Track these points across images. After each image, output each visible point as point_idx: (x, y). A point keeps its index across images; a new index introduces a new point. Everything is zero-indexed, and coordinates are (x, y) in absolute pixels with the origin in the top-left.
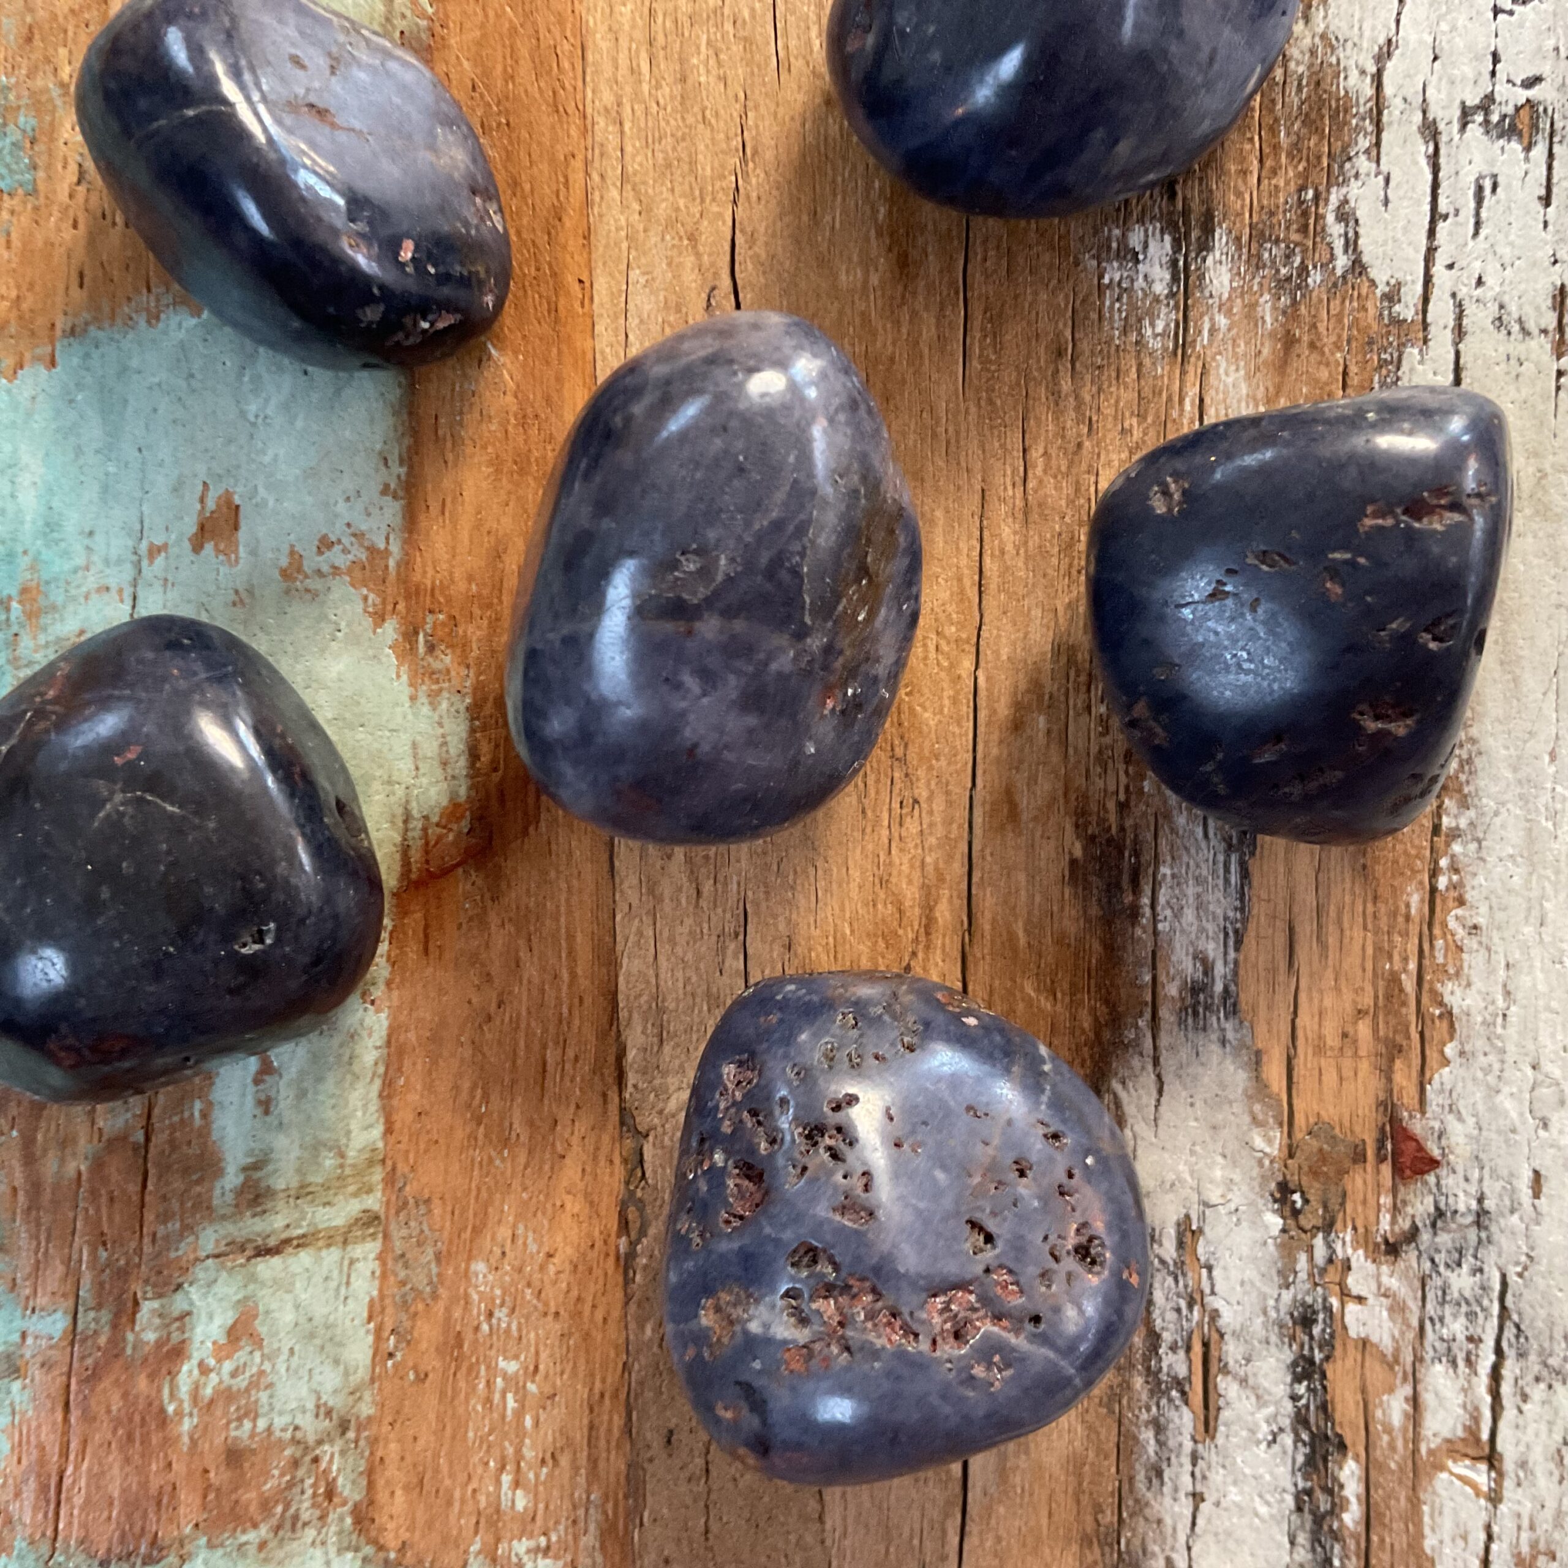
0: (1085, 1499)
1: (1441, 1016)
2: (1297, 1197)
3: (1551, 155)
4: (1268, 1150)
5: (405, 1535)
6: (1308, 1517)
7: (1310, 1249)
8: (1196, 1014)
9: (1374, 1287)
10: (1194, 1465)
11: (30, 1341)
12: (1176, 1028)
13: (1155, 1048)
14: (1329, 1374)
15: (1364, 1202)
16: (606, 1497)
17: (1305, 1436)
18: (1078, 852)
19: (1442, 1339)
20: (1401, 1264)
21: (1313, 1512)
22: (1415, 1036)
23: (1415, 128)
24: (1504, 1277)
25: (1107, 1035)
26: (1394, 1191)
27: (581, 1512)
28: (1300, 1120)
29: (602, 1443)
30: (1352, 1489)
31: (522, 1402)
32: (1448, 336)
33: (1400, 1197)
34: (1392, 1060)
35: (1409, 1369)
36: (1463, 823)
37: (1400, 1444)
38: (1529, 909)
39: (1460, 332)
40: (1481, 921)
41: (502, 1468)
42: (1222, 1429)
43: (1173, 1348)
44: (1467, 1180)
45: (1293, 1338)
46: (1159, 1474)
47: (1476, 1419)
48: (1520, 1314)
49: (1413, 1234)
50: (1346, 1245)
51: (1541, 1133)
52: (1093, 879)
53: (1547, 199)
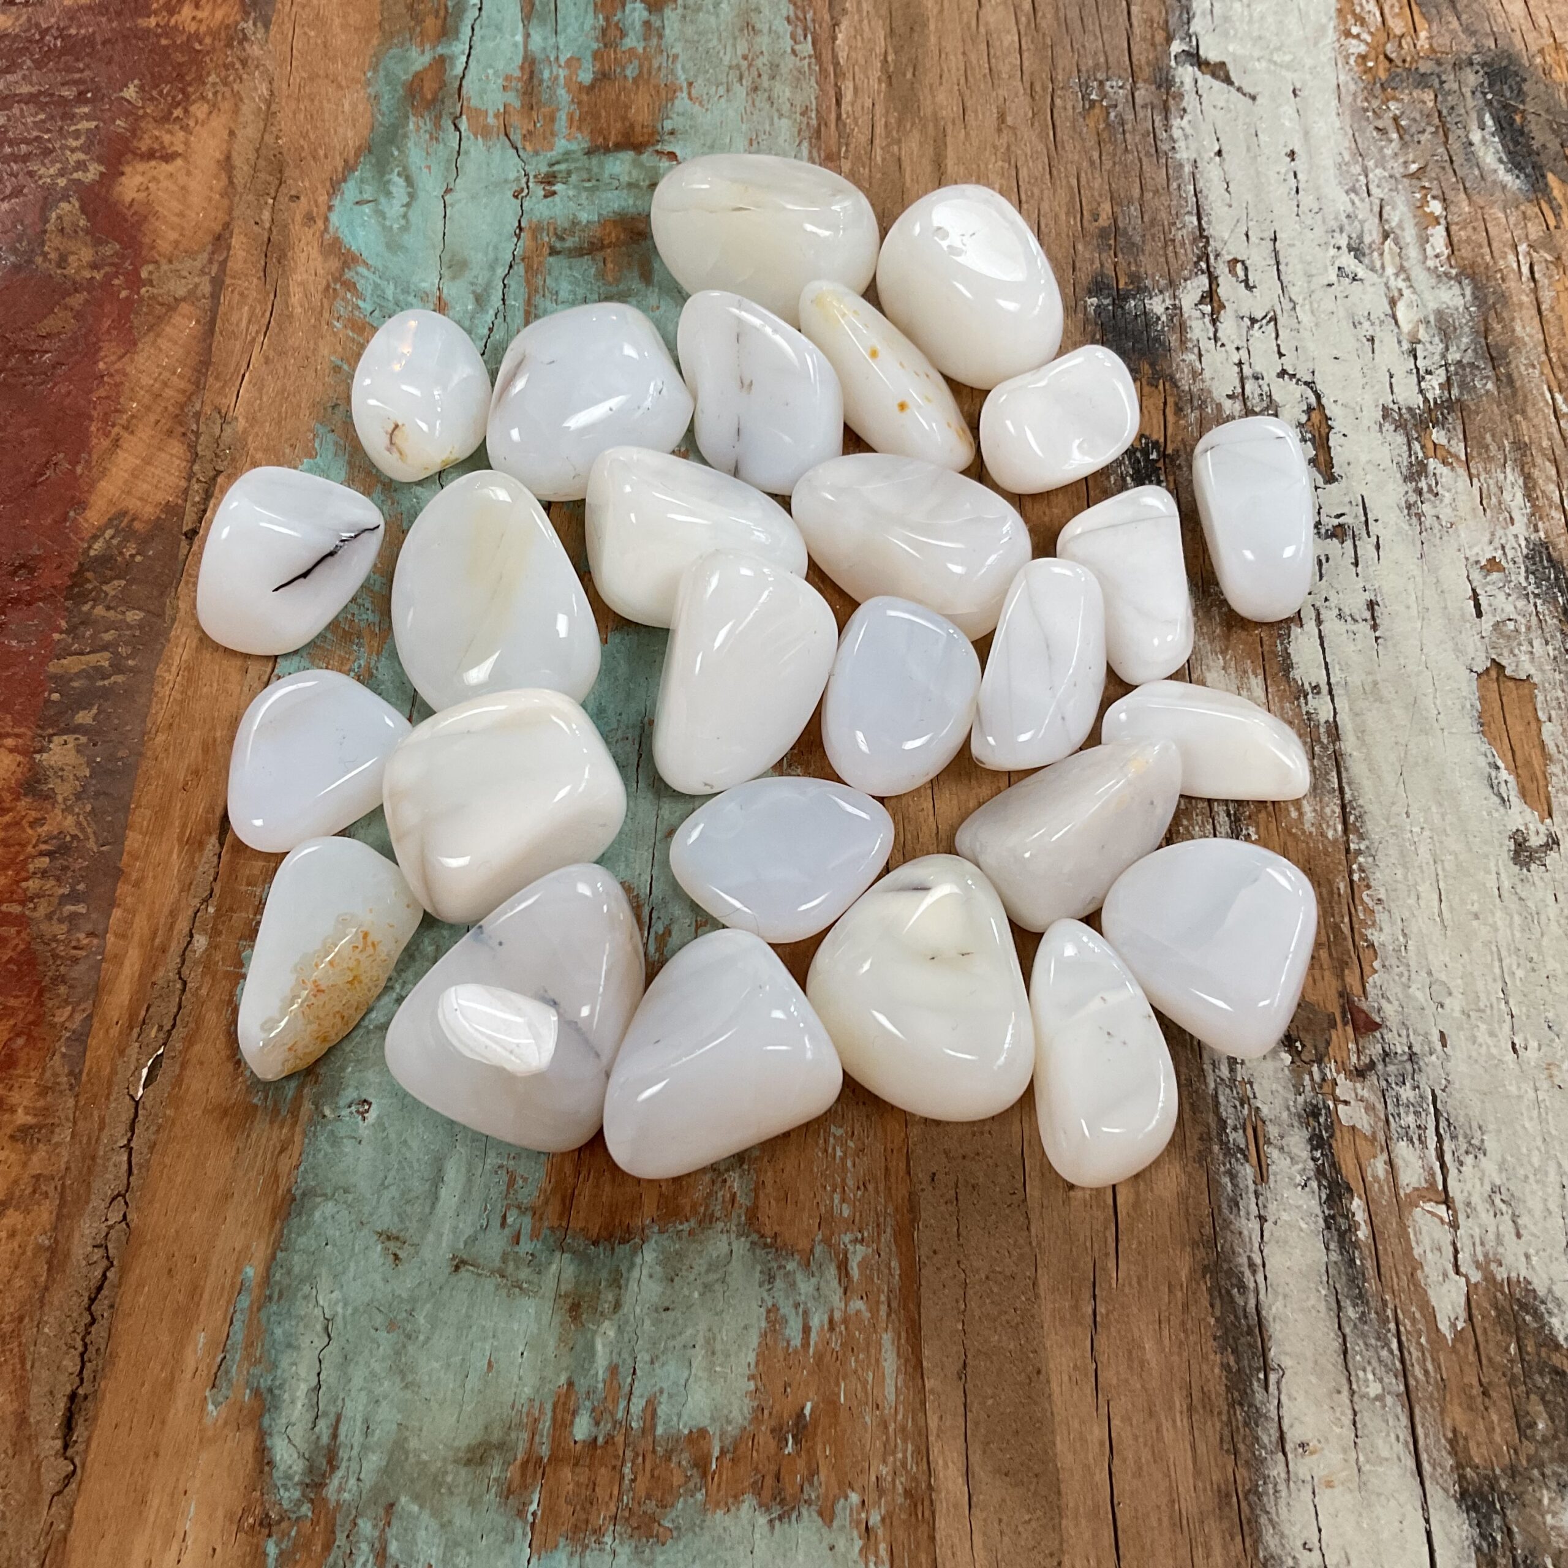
0: (1192, 1219)
1: (1368, 947)
2: (1298, 1044)
3: (1355, 546)
5: (777, 1228)
6: (1335, 1233)
7: (1311, 1074)
9: (1353, 1095)
10: (1257, 1198)
14: (1334, 1145)
15: (1339, 1047)
16: (896, 1209)
17: (1325, 1183)
19: (1402, 1127)
20: (1367, 1083)
21: (1338, 1230)
22: (1355, 958)
24: (1433, 1091)
26: (1356, 1041)
27: (882, 1219)
29: (893, 1179)
30: (1360, 1217)
31: (845, 1154)
32: (1313, 623)
33: (1360, 1044)
34: (1342, 971)
35: (1384, 1144)
36: (1363, 847)
37: (1386, 1188)
38: (1409, 891)
39: (1319, 622)
40: (1382, 896)
41: (834, 1191)
42: (1271, 1176)
43: (1235, 1129)
44: (1399, 1035)
45: (1308, 1124)
46: (1237, 1204)
47: (1433, 1175)
48: (1448, 1113)
49: (1372, 1065)
50: (1331, 1070)
51: (1440, 1010)
53: (1356, 564)
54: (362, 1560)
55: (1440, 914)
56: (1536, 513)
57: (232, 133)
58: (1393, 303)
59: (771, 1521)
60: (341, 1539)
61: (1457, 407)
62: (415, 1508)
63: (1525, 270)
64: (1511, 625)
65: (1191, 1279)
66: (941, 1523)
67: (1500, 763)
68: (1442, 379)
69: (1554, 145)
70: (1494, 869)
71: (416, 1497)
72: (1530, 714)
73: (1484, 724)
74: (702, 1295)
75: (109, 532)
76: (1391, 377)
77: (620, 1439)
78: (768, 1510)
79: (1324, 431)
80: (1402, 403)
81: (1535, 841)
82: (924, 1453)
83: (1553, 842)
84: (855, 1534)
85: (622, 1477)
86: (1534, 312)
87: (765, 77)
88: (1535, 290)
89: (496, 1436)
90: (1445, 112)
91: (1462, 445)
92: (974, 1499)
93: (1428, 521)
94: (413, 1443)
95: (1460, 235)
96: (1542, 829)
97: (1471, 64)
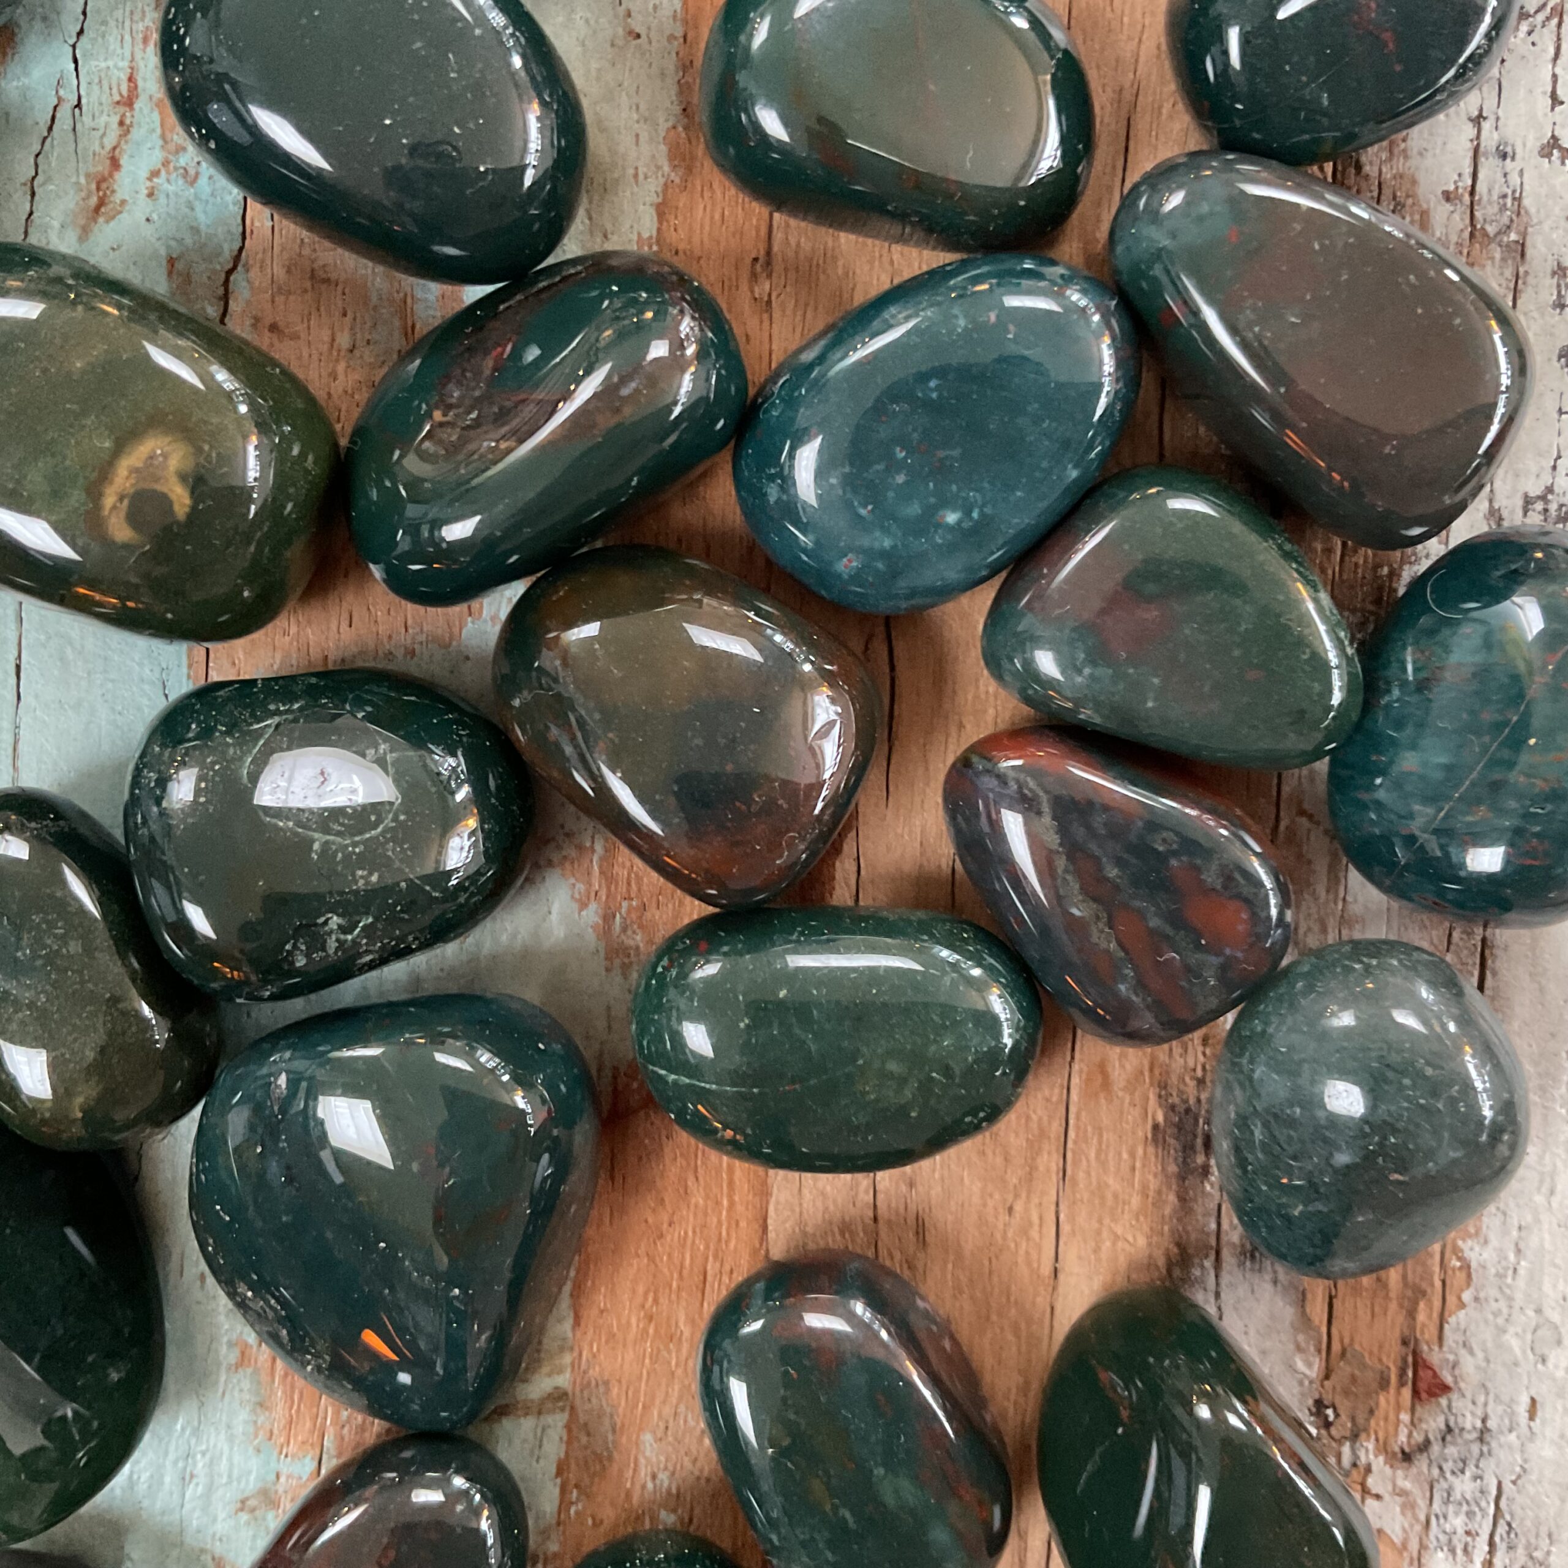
1: (1461, 1268)
2: (1329, 1412)
4: (1308, 1372)
8: (1253, 1257)
9: (1390, 1488)
11: (283, 1479)
12: (1236, 1269)
13: (1218, 1284)
15: (1386, 1419)
18: (1160, 1118)
19: (1445, 1532)
20: (1414, 1470)
22: (1438, 1284)
23: (1481, 515)
24: (1500, 1483)
25: (1177, 1272)
26: (1413, 1410)
33: (1417, 1415)
35: (1415, 1555)
38: (1541, 1182)
44: (1474, 1403)
48: (1512, 1515)
50: (1368, 1451)
51: (1540, 1366)
52: (1172, 1141)
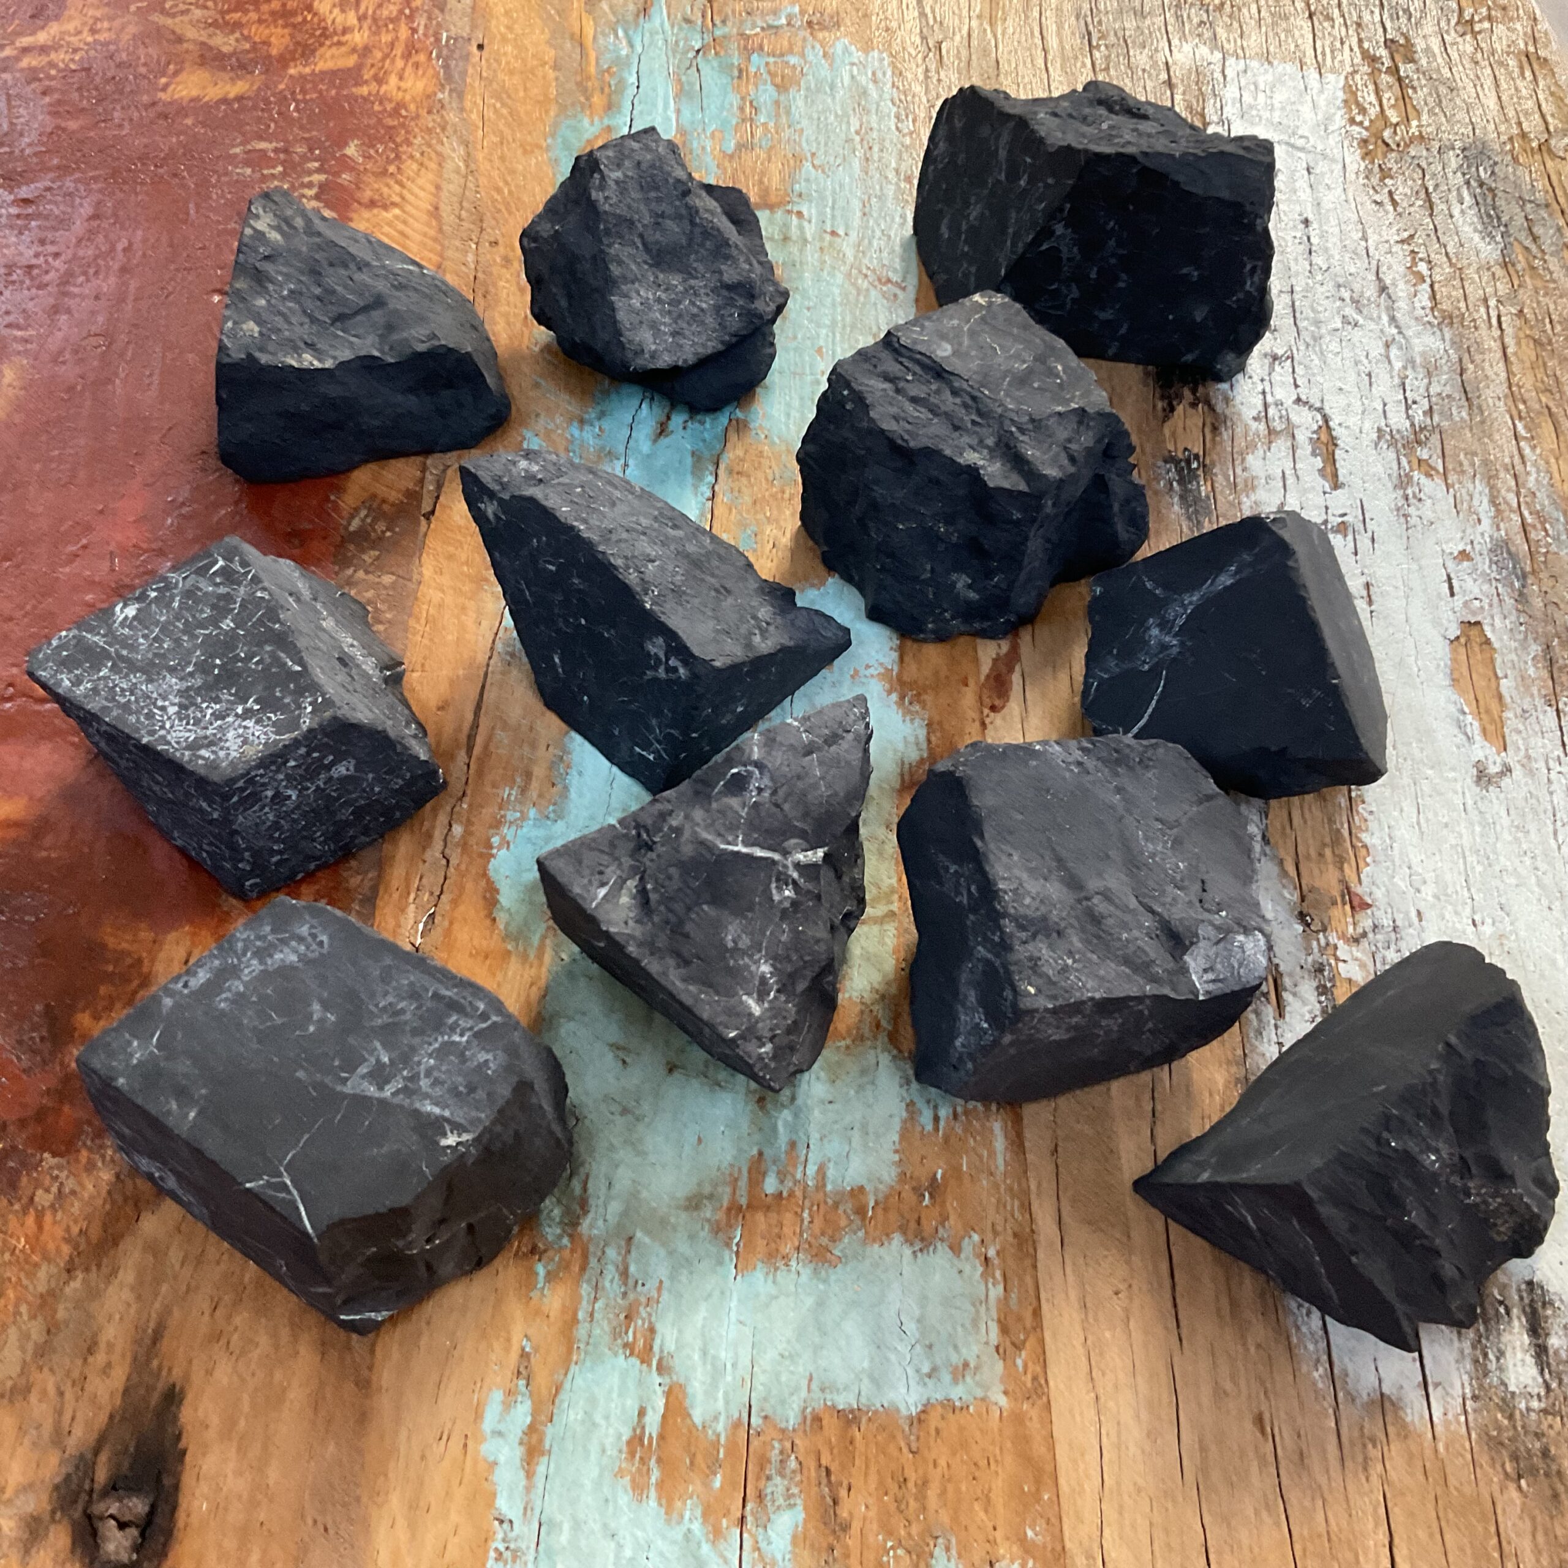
0: (1228, 1044)
3: (1355, 540)
7: (1318, 940)
10: (1277, 1029)
14: (1336, 992)
28: (1304, 887)
34: (1342, 864)
40: (1374, 808)
42: (1287, 1016)
45: (1315, 977)
46: (1262, 1034)
49: (1364, 934)
53: (1356, 554)
54: (610, 1277)
55: (1418, 823)
56: (1498, 514)
57: (438, 187)
58: (1387, 346)
59: (914, 1252)
60: (593, 1262)
61: (1437, 431)
62: (647, 1240)
63: (1494, 321)
64: (1477, 603)
65: (1226, 1087)
66: (1041, 1255)
67: (1466, 710)
68: (1427, 407)
69: (1520, 220)
70: (1460, 790)
71: (648, 1232)
72: (1491, 674)
73: (1455, 681)
74: (857, 1092)
75: (363, 513)
76: (1385, 405)
77: (799, 1193)
78: (912, 1244)
79: (1331, 448)
80: (1394, 427)
81: (1493, 769)
82: (1027, 1207)
83: (1507, 770)
84: (977, 1263)
85: (802, 1221)
86: (1499, 354)
87: (876, 149)
88: (1502, 337)
89: (707, 1189)
90: (1431, 189)
91: (1440, 461)
92: (1066, 1241)
93: (1413, 521)
94: (644, 1194)
95: (1442, 291)
96: (1499, 760)
97: (1453, 149)
